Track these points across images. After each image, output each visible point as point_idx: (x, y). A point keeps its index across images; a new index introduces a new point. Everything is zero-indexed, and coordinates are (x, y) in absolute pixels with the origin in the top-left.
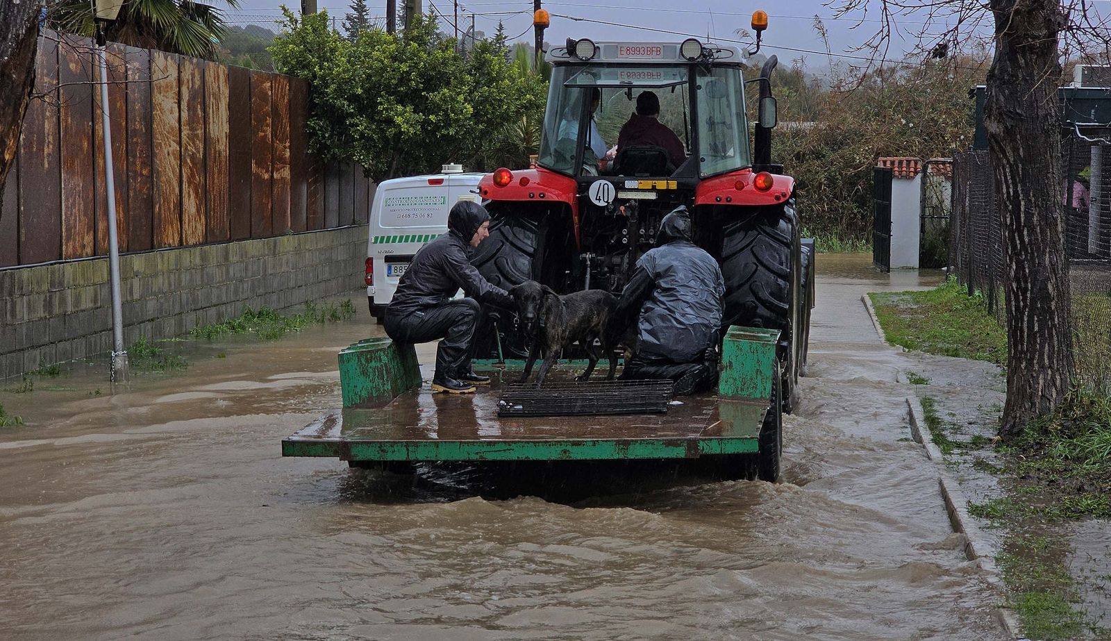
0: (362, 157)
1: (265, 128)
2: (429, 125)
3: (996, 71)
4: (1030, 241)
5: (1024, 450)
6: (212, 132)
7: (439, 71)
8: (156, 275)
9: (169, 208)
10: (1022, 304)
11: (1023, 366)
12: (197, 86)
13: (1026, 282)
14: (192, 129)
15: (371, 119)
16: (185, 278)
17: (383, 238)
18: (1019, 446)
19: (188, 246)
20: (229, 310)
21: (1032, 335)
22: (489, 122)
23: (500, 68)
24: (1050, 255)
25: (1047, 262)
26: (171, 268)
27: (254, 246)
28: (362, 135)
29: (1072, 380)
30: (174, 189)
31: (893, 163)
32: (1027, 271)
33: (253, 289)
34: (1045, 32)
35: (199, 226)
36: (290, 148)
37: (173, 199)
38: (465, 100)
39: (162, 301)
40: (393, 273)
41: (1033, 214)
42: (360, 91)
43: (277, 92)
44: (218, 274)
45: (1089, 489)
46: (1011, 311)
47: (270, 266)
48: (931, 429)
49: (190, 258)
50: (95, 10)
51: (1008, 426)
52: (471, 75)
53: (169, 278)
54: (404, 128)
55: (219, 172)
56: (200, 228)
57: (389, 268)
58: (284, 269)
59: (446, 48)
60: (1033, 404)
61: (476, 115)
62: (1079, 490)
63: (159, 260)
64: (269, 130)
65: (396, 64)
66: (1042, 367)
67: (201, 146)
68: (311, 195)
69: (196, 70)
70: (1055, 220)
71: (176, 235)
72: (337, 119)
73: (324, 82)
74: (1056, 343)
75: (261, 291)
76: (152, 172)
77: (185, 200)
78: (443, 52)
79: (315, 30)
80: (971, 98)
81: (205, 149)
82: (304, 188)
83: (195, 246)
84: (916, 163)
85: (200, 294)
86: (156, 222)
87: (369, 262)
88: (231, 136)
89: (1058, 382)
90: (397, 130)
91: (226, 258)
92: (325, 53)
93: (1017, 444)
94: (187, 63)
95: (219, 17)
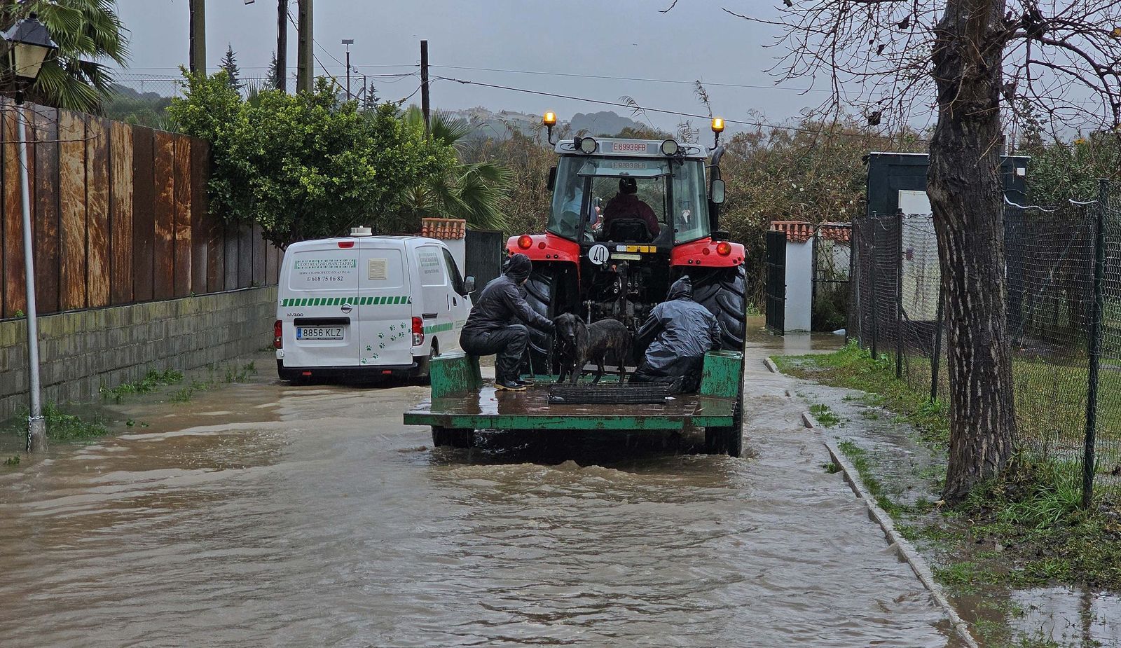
0: (265, 219)
1: (168, 189)
2: (332, 187)
3: (940, 139)
4: (973, 306)
5: (972, 514)
6: (116, 192)
7: (343, 134)
8: (62, 337)
9: (75, 270)
10: (965, 369)
11: (966, 430)
12: (102, 146)
13: (969, 347)
14: (98, 189)
15: (275, 181)
16: (90, 340)
17: (292, 301)
18: (965, 510)
19: (93, 308)
20: (133, 373)
21: (975, 399)
22: (392, 184)
23: (403, 131)
24: (993, 321)
25: (990, 328)
26: (77, 330)
27: (157, 309)
28: (265, 196)
29: (1015, 444)
30: (80, 250)
31: (785, 227)
32: (971, 337)
33: (156, 351)
34: (989, 100)
35: (103, 288)
36: (191, 208)
37: (79, 259)
38: (368, 162)
39: (68, 363)
40: (302, 336)
41: (977, 280)
42: (262, 152)
43: (177, 151)
44: (122, 336)
45: (1048, 553)
46: (955, 376)
47: (171, 328)
48: (873, 493)
49: (95, 320)
50: (14, 68)
51: (952, 490)
52: (374, 137)
53: (74, 341)
54: (310, 188)
55: (123, 232)
56: (105, 289)
57: (299, 332)
58: (186, 331)
59: (350, 111)
60: (977, 468)
61: (379, 177)
62: (1038, 555)
63: (66, 322)
64: (171, 190)
65: (300, 126)
66: (986, 431)
67: (106, 207)
68: (211, 256)
69: (102, 130)
70: (998, 286)
71: (81, 297)
72: (239, 181)
73: (224, 143)
74: (999, 408)
75: (163, 354)
76: (58, 232)
77: (91, 261)
78: (347, 115)
79: (215, 90)
80: (865, 164)
81: (110, 209)
82: (205, 249)
83: (99, 308)
84: (808, 228)
85: (105, 356)
86: (62, 283)
87: (279, 324)
88: (135, 197)
89: (1001, 447)
90: (302, 191)
91: (130, 320)
92: (226, 113)
93: (963, 509)
94: (93, 122)
95: (108, 74)
